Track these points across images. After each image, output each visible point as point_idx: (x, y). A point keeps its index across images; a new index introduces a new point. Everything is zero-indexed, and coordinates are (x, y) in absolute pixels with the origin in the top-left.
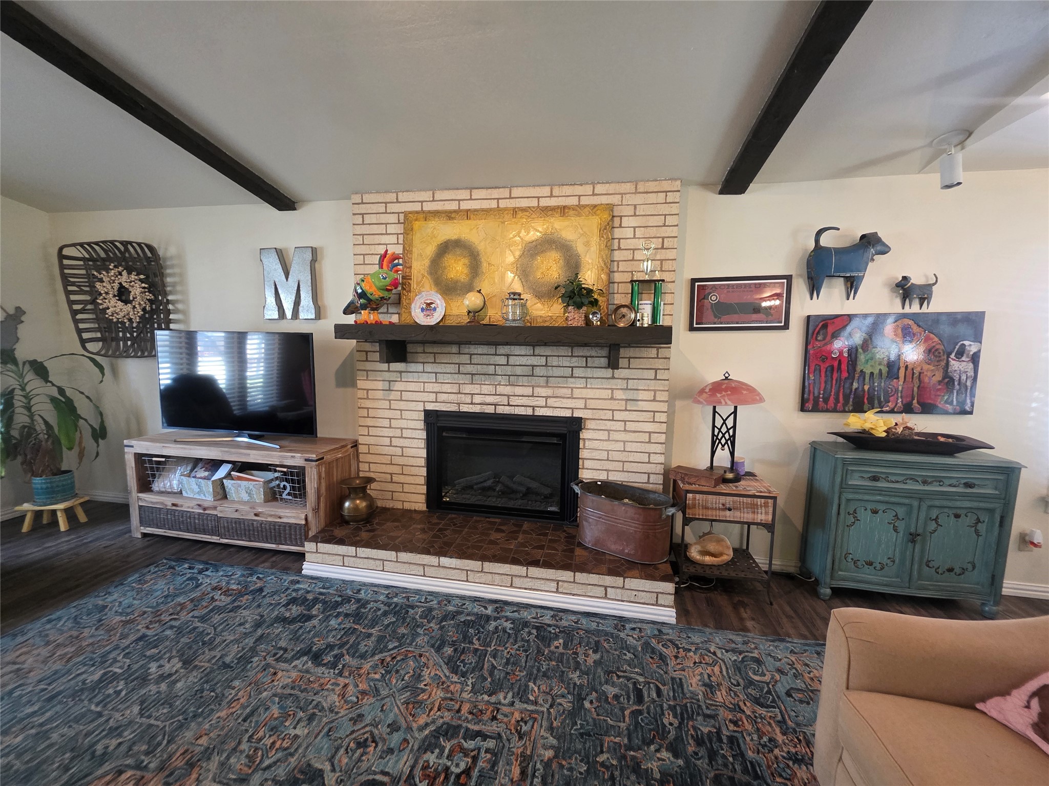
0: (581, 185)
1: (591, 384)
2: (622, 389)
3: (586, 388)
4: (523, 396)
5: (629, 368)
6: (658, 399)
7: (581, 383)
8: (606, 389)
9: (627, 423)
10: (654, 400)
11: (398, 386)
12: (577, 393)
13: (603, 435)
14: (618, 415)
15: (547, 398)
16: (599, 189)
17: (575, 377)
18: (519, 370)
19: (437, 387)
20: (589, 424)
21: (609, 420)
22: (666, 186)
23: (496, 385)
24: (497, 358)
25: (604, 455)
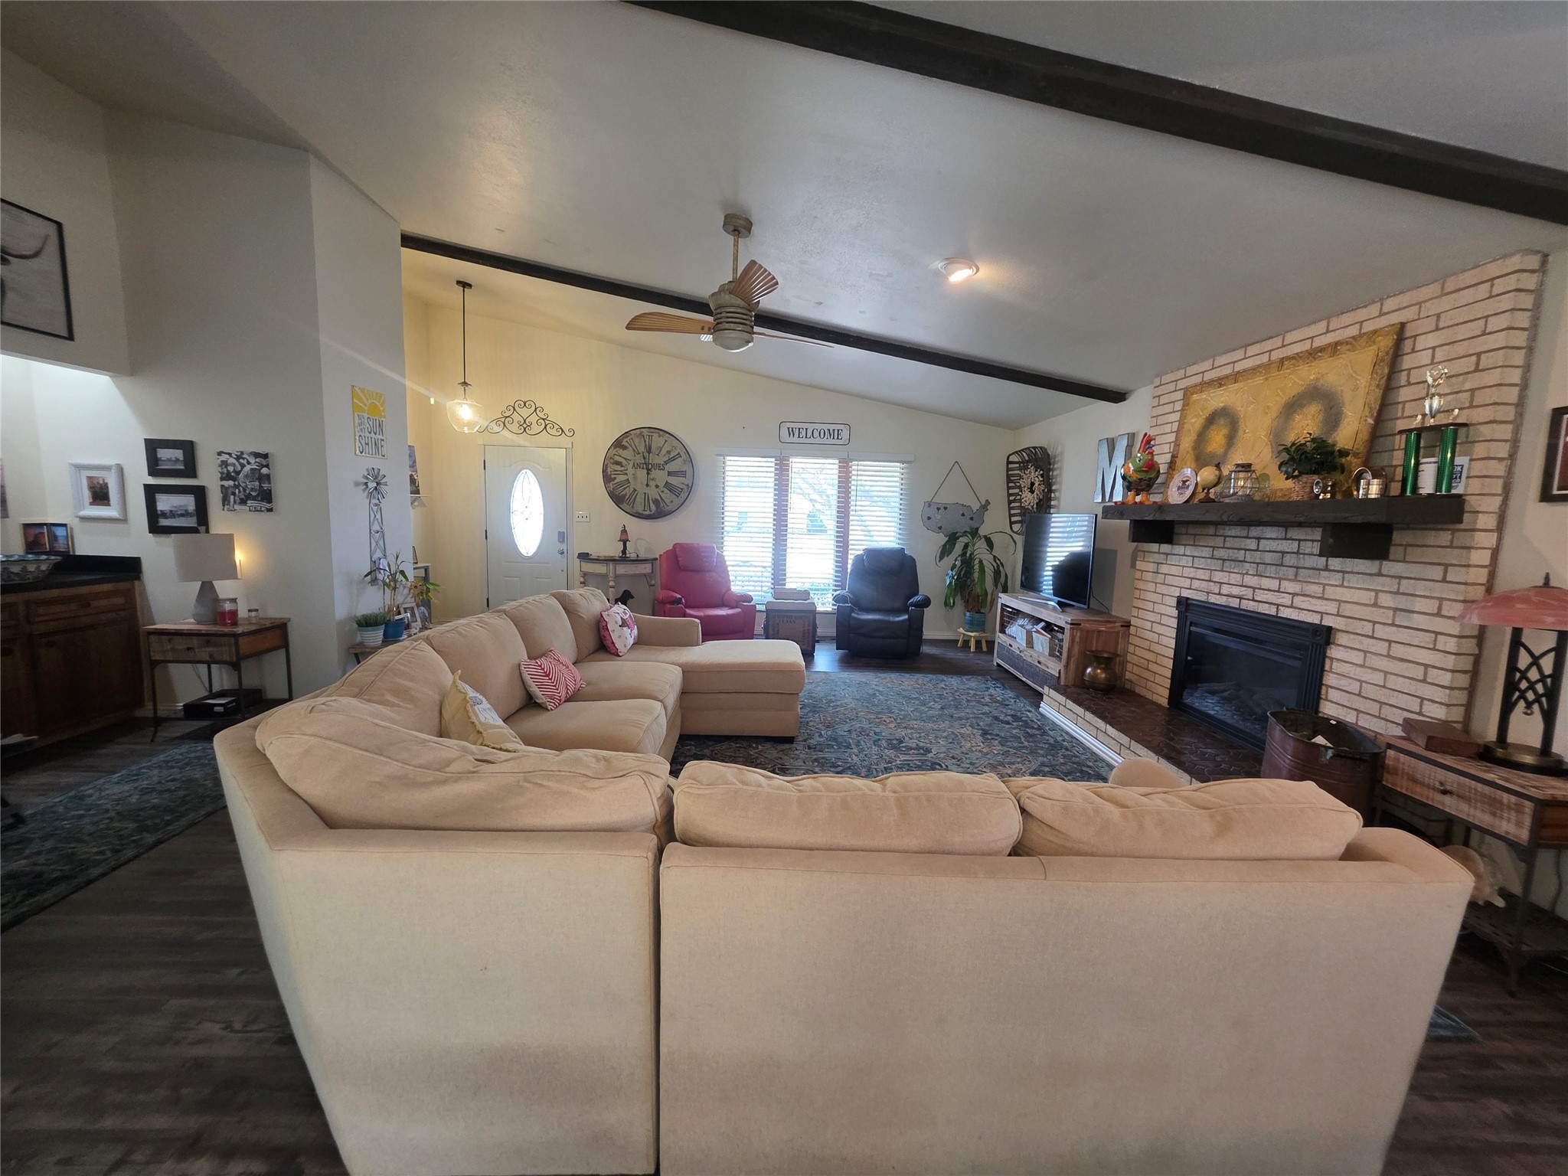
0: (1365, 306)
1: (1349, 581)
2: (1390, 592)
3: (1342, 586)
4: (1269, 590)
5: (1404, 561)
6: (1444, 613)
7: (1336, 579)
8: (1368, 590)
9: (1393, 645)
10: (1439, 614)
11: (1164, 569)
12: (1330, 592)
13: (1358, 658)
14: (1381, 631)
15: (1294, 595)
16: (1390, 304)
17: (1331, 571)
18: (1269, 558)
19: (1191, 572)
20: (1341, 639)
21: (1368, 636)
22: (1493, 270)
23: (1244, 574)
24: (1248, 541)
25: (1354, 687)
